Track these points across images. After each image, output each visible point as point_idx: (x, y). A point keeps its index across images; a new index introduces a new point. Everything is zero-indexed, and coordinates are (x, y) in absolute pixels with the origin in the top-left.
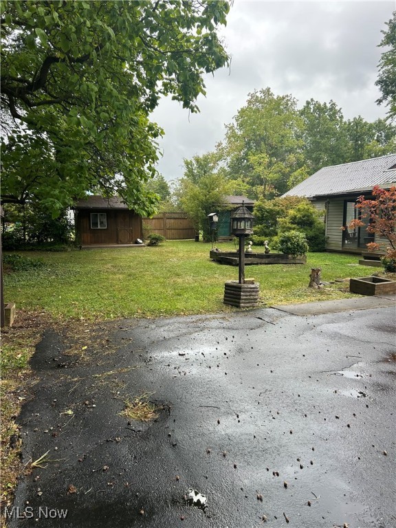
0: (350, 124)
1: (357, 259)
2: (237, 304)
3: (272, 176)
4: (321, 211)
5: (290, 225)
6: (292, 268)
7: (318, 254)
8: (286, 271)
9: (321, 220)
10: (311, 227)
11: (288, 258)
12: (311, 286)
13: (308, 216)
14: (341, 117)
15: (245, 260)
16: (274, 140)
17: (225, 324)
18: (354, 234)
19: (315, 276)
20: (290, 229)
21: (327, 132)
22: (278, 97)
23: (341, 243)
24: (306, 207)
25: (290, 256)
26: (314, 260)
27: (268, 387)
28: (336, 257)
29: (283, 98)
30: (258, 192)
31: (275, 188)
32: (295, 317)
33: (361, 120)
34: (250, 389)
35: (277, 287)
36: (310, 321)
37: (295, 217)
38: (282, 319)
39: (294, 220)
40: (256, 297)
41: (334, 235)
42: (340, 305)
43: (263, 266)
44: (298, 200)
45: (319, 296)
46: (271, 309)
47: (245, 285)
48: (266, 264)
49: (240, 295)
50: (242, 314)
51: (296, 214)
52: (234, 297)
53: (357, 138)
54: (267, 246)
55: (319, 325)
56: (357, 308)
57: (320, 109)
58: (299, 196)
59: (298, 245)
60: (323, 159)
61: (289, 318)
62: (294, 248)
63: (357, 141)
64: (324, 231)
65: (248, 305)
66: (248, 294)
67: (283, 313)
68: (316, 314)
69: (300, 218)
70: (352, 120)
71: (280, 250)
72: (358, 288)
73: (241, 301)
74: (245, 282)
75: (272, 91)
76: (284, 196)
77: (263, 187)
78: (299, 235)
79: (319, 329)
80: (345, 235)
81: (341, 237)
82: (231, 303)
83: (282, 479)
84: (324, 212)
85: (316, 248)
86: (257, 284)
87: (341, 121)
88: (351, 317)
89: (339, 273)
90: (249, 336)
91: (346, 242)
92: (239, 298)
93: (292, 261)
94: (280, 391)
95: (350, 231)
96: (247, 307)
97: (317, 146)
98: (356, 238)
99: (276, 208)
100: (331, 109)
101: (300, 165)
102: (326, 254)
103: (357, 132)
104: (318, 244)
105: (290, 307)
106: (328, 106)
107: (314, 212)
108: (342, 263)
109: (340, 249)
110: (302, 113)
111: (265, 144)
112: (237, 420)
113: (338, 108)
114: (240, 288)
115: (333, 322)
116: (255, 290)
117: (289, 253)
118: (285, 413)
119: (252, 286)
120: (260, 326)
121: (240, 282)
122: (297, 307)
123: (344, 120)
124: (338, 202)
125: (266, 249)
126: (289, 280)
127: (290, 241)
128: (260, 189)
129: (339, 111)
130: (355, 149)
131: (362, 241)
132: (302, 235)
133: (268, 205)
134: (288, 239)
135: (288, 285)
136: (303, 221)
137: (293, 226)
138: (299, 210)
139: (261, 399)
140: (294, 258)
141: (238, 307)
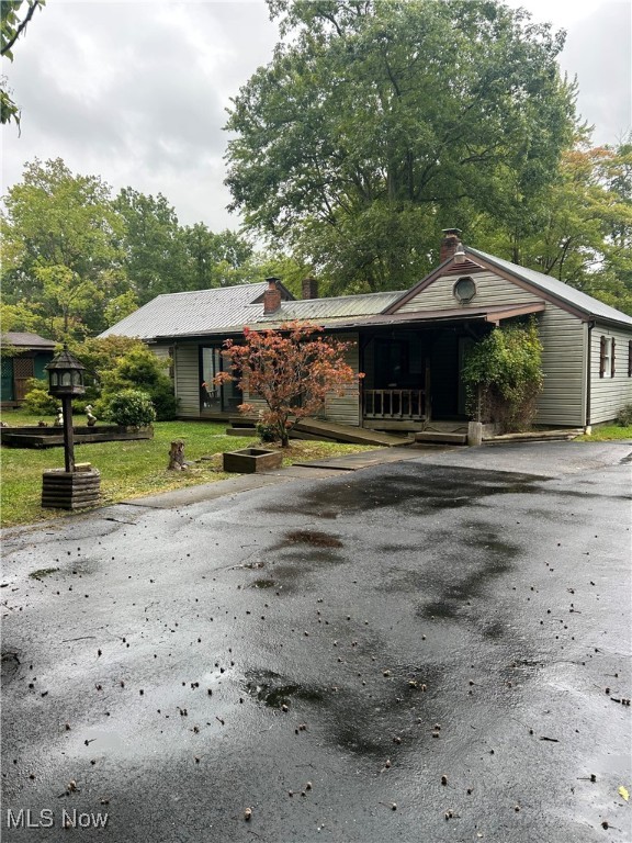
0: (189, 231)
1: (224, 428)
2: (66, 505)
3: (76, 302)
4: (165, 360)
5: (121, 382)
6: (136, 446)
7: (167, 424)
8: (128, 451)
9: (166, 373)
10: (152, 383)
11: (125, 431)
12: (171, 467)
13: (148, 368)
14: (176, 221)
15: (74, 438)
16: (77, 245)
17: (58, 535)
18: (215, 393)
19: (176, 453)
20: (122, 386)
21: (157, 241)
22: (79, 176)
23: (198, 406)
24: (143, 353)
25: (129, 428)
26: (165, 433)
27: (152, 600)
28: (194, 427)
29: (88, 180)
30: (55, 327)
31: (83, 322)
32: (161, 511)
33: (205, 229)
34: (128, 608)
35: (120, 475)
36: (183, 513)
37: (128, 369)
38: (144, 516)
39: (125, 374)
40: (96, 491)
41: (188, 397)
42: (217, 489)
43: (89, 446)
44: (130, 343)
45: (186, 481)
46: (122, 506)
47: (78, 474)
48: (92, 442)
49: (71, 490)
50: (78, 518)
51: (128, 363)
52: (60, 495)
53: (201, 253)
54: (90, 415)
55: (196, 517)
56: (238, 490)
57: (146, 204)
58: (130, 336)
59: (140, 411)
60: (154, 280)
61: (152, 513)
62: (135, 415)
63: (200, 258)
64: (173, 389)
65: (84, 504)
66: (84, 487)
67: (141, 509)
68: (188, 504)
69: (135, 370)
70: (192, 227)
71: (113, 420)
72: (233, 464)
73: (73, 499)
74: (75, 469)
75: (66, 165)
76: (104, 335)
77: (63, 319)
78: (142, 397)
79: (198, 520)
80: (203, 395)
81: (198, 398)
82: (56, 504)
83: (204, 687)
84: (169, 361)
85: (162, 415)
86: (96, 471)
87: (176, 228)
88: (234, 502)
89: (203, 448)
90: (103, 546)
91: (205, 405)
92: (68, 493)
93: (133, 436)
94: (171, 600)
95: (209, 390)
96: (84, 508)
97: (143, 260)
98: (217, 400)
99: (94, 354)
100: (161, 207)
101: (120, 288)
102: (179, 423)
103: (201, 246)
104: (168, 409)
105: (150, 499)
106: (156, 201)
107: (156, 362)
108: (204, 435)
109: (199, 415)
110: (117, 206)
111: (63, 251)
112: (125, 644)
113: (169, 206)
114: (71, 478)
115: (214, 511)
116: (94, 480)
117: (125, 424)
118: (185, 622)
119: (90, 474)
120: (114, 530)
121: (68, 470)
122: (159, 498)
123: (179, 225)
124: (189, 347)
125: (90, 419)
126: (135, 464)
127: (127, 404)
128: (58, 322)
129: (172, 211)
130: (199, 270)
131: (226, 403)
132: (145, 395)
133: (80, 349)
134: (124, 403)
135: (134, 471)
136: (141, 375)
137: (127, 382)
138: (133, 358)
139: (149, 614)
140: (135, 431)
141: (68, 508)
